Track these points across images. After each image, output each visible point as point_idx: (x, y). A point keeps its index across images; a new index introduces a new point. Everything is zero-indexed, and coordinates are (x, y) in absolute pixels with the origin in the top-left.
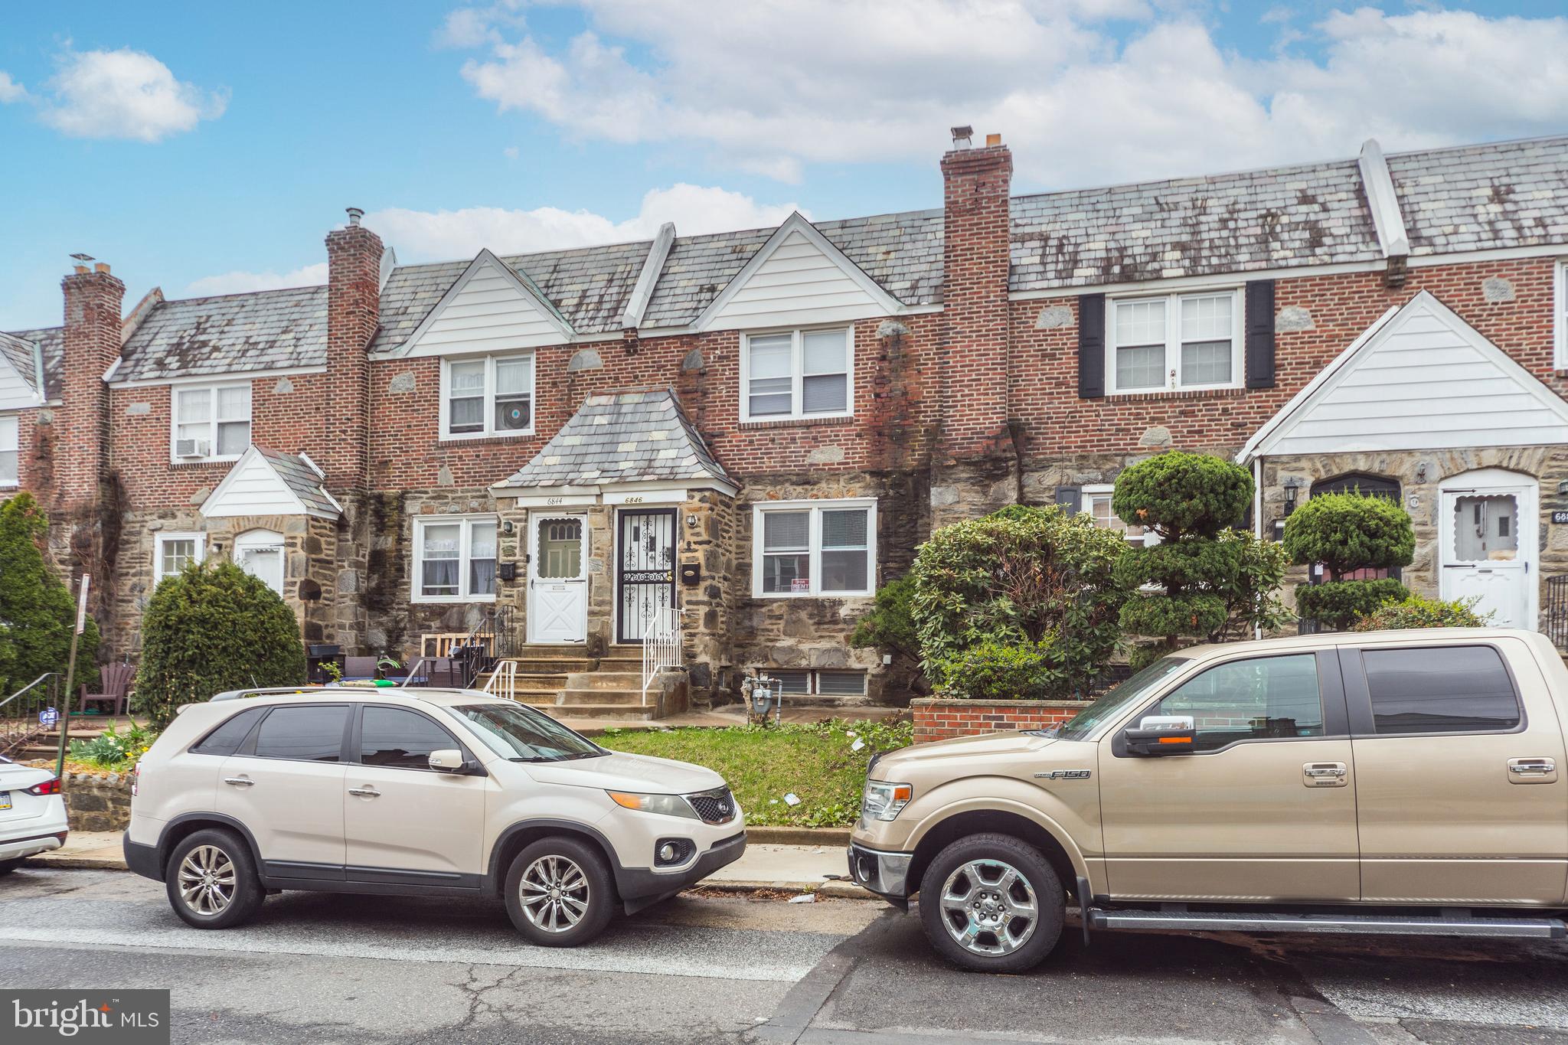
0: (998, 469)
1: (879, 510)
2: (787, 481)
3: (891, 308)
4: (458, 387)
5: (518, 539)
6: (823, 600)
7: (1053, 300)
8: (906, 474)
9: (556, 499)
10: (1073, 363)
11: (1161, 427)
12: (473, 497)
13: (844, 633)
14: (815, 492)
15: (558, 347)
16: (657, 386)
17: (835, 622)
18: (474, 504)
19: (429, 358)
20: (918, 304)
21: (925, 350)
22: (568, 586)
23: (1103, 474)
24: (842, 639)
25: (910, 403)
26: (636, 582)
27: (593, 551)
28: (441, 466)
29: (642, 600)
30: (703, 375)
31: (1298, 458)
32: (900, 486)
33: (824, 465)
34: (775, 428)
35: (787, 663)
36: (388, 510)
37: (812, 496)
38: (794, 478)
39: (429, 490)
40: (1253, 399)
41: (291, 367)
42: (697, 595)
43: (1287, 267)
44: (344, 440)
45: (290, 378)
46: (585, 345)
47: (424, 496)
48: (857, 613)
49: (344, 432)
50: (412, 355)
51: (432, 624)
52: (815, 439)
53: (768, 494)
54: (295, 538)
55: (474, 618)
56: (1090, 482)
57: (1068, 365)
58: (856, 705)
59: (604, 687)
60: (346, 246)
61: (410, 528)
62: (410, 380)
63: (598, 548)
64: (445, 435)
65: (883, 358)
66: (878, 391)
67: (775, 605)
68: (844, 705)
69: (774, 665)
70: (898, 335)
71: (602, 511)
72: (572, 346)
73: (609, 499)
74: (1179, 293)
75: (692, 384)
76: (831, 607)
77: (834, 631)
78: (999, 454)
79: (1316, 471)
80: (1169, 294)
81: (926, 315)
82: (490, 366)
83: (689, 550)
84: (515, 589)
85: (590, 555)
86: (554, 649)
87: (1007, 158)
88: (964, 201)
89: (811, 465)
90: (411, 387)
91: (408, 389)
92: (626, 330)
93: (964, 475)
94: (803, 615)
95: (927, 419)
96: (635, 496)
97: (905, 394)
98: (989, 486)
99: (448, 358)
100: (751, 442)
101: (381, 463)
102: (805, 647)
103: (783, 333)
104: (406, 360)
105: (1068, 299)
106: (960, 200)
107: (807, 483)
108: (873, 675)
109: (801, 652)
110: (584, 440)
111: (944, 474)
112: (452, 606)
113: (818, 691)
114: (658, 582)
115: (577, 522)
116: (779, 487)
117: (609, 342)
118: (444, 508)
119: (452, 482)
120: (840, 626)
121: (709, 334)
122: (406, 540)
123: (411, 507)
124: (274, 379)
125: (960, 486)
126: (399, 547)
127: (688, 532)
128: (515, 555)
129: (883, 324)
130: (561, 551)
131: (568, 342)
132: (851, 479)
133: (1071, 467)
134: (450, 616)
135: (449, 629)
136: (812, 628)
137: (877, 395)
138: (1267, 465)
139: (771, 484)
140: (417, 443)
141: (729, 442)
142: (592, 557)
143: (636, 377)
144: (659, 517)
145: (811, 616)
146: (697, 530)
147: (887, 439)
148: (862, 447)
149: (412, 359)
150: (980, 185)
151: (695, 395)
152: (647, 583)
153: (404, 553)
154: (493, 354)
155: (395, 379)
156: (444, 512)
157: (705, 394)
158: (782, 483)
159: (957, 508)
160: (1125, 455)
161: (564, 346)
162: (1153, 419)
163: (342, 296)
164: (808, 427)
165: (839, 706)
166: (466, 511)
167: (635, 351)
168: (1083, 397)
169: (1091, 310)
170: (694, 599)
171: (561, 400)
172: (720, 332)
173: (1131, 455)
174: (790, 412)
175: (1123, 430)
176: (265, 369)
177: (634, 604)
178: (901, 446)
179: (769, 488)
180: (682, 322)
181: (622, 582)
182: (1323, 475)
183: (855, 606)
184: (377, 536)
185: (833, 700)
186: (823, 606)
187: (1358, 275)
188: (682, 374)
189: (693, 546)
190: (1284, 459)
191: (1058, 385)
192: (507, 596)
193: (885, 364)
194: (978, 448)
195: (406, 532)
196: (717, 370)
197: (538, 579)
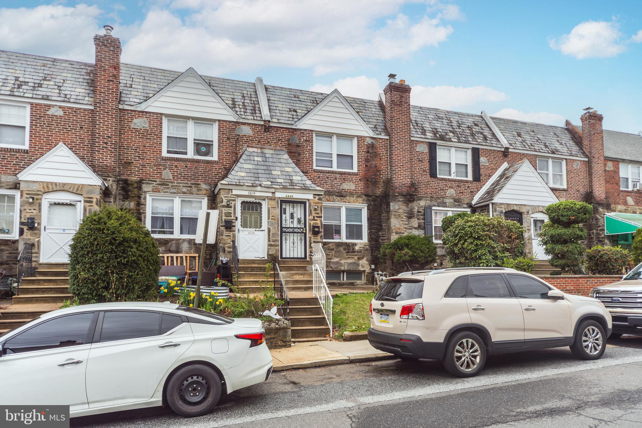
0: (411, 198)
1: (368, 209)
2: (334, 194)
3: (372, 134)
4: (171, 131)
5: (233, 209)
6: (349, 243)
7: (421, 142)
8: (377, 197)
9: (252, 192)
10: (428, 165)
11: (452, 190)
12: (183, 186)
13: (357, 256)
14: (345, 200)
15: (230, 122)
16: (278, 148)
17: (354, 252)
18: (185, 190)
19: (157, 113)
20: (381, 134)
21: (382, 152)
22: (256, 233)
23: (438, 204)
24: (357, 259)
25: (377, 171)
26: (288, 232)
27: (271, 217)
28: (164, 169)
29: (292, 240)
30: (298, 146)
31: (501, 204)
32: (375, 201)
33: (348, 190)
34: (329, 173)
35: (336, 268)
36: (131, 188)
37: (344, 202)
38: (337, 194)
39: (157, 180)
40: (475, 184)
41: (64, 101)
42: (317, 239)
43: (483, 145)
44: (106, 147)
45: (60, 107)
46: (244, 124)
47: (155, 183)
48: (362, 248)
49: (106, 143)
50: (148, 110)
51: (160, 249)
52: (344, 179)
53: (327, 199)
54: (92, 198)
55: (185, 246)
56: (434, 206)
57: (426, 165)
58: (362, 285)
59: (297, 278)
60: (108, 45)
61: (145, 198)
62: (145, 123)
63: (273, 216)
64: (165, 154)
65: (368, 152)
66: (366, 164)
67: (330, 244)
68: (358, 285)
69: (331, 269)
70: (373, 144)
71: (274, 200)
72: (237, 123)
73: (278, 195)
74: (455, 147)
75: (294, 149)
76: (352, 246)
77: (353, 255)
78: (411, 193)
79: (505, 208)
80: (452, 147)
81: (382, 139)
82: (191, 124)
83: (314, 220)
84: (232, 233)
85: (269, 219)
86: (253, 261)
87: (410, 89)
88: (397, 101)
89: (343, 189)
90: (146, 126)
91: (143, 127)
92: (265, 121)
93: (401, 199)
94: (341, 249)
95: (383, 177)
96: (290, 194)
97: (376, 167)
98: (408, 204)
99: (167, 116)
100: (319, 177)
101: (126, 163)
102: (343, 262)
103: (329, 135)
104: (143, 112)
105: (426, 142)
106: (396, 100)
107: (342, 196)
108: (368, 273)
109: (341, 263)
110: (254, 167)
111: (395, 198)
112: (172, 240)
113: (345, 279)
114: (298, 233)
115: (260, 204)
116: (331, 197)
117: (256, 125)
118: (167, 190)
119: (171, 178)
120: (356, 254)
121: (301, 130)
122: (142, 205)
123: (145, 187)
124: (49, 106)
125: (400, 203)
126: (138, 208)
127: (313, 212)
128: (231, 217)
129: (368, 139)
130: (249, 216)
131: (236, 121)
132: (358, 196)
133: (428, 200)
134: (171, 245)
135: (170, 251)
136: (345, 254)
137: (366, 166)
138: (494, 206)
139: (328, 195)
140: (149, 155)
141: (310, 176)
142: (270, 220)
143: (269, 142)
144: (299, 205)
145: (344, 249)
146: (317, 211)
147: (370, 183)
148: (361, 185)
149: (146, 112)
150: (402, 97)
151: (295, 154)
152: (294, 233)
153: (141, 211)
154: (194, 119)
155: (135, 121)
156: (166, 192)
157: (299, 154)
158: (332, 195)
159: (399, 211)
160: (443, 198)
161: (233, 122)
162: (450, 187)
163: (105, 70)
164: (341, 174)
165: (356, 285)
166: (180, 193)
167: (268, 131)
168: (431, 177)
169: (432, 147)
170: (316, 240)
171: (232, 146)
172: (305, 130)
173: (445, 198)
174: (332, 167)
175: (442, 189)
176: (43, 99)
177: (288, 242)
178: (375, 186)
179: (327, 197)
180: (290, 122)
181: (282, 232)
182: (507, 210)
183: (361, 246)
184: (123, 201)
185: (353, 283)
186: (349, 245)
187: (498, 151)
188: (289, 145)
189: (316, 218)
190: (498, 204)
191: (424, 171)
192: (227, 236)
193: (369, 154)
194: (404, 190)
195: (142, 201)
196: (305, 146)
197: (241, 229)
